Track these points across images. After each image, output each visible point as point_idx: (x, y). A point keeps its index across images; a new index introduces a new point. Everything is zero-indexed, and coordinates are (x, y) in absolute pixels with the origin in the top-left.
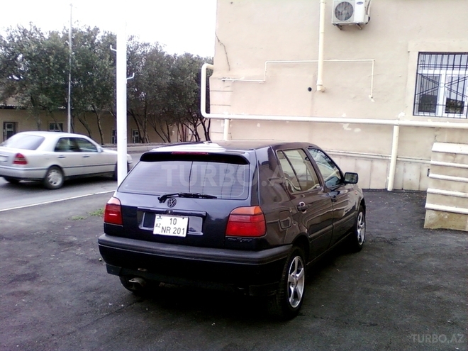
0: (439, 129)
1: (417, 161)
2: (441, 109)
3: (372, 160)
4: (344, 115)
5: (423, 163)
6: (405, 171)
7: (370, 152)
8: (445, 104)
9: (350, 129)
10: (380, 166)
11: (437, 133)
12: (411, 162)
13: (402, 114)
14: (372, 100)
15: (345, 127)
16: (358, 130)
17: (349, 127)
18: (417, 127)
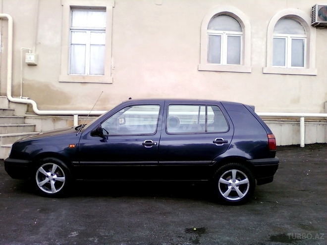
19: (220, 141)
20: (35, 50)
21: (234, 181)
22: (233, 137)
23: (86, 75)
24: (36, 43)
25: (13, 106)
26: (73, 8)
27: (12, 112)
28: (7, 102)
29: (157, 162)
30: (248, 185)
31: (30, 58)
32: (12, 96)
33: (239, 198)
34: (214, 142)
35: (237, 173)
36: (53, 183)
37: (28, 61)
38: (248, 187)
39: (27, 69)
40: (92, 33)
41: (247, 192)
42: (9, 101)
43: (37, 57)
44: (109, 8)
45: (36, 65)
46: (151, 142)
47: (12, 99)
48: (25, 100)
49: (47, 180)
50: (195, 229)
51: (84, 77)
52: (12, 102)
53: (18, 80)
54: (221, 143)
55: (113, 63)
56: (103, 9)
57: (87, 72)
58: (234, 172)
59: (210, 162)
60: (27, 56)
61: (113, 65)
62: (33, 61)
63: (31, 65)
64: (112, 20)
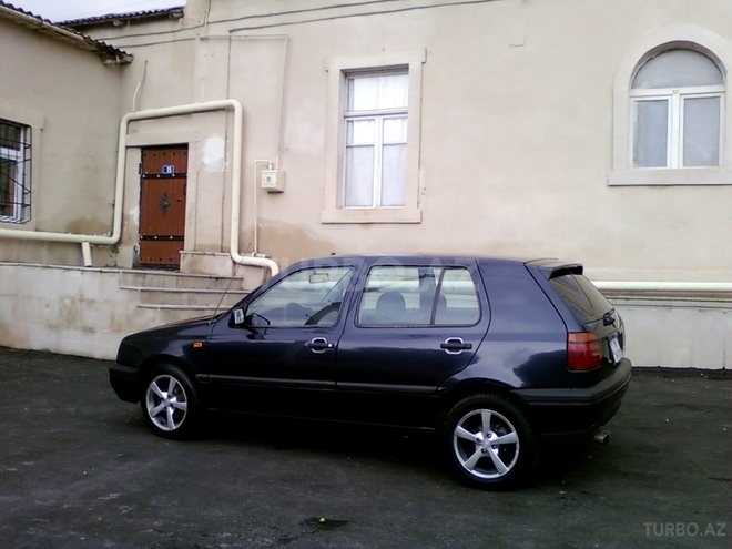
19: (455, 345)
20: (280, 163)
21: (488, 436)
22: (484, 337)
23: (374, 207)
24: (282, 149)
25: (241, 272)
26: (348, 74)
27: (237, 282)
28: (230, 263)
29: (333, 383)
30: (518, 446)
31: (269, 179)
32: (239, 252)
33: (497, 475)
34: (442, 347)
35: (493, 417)
36: (171, 411)
37: (265, 185)
38: (517, 452)
39: (267, 199)
40: (386, 122)
41: (514, 462)
42: (234, 263)
43: (283, 177)
44: (414, 66)
45: (281, 192)
46: (323, 341)
47: (238, 258)
48: (261, 260)
49: (162, 406)
50: (322, 520)
51: (366, 212)
52: (240, 264)
53: (251, 222)
54: (457, 349)
55: (421, 181)
56: (402, 69)
57: (376, 201)
58: (486, 414)
59: (435, 388)
60: (264, 177)
61: (422, 186)
62: (274, 185)
63: (273, 192)
64: (422, 90)
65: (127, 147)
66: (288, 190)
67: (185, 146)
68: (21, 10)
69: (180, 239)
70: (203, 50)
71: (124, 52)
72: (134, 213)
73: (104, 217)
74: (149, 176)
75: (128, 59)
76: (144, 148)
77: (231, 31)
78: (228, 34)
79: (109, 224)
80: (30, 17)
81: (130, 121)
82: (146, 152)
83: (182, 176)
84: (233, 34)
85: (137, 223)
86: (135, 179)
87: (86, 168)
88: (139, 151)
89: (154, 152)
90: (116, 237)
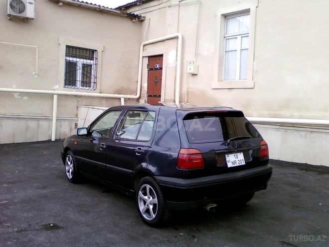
0: (80, 96)
1: (69, 118)
2: (79, 84)
3: (38, 120)
4: (14, 86)
5: (73, 120)
6: (61, 126)
7: (35, 114)
8: (81, 80)
9: (20, 97)
10: (44, 124)
11: (79, 99)
12: (65, 120)
13: (57, 87)
14: (36, 76)
15: (16, 95)
16: (26, 98)
17: (19, 95)
18: (66, 95)
20: (196, 61)
23: (236, 80)
30: (157, 205)
33: (151, 219)
37: (190, 71)
38: (157, 208)
41: (156, 213)
43: (197, 67)
44: (253, 9)
45: (196, 75)
50: (51, 225)
51: (232, 83)
55: (255, 66)
57: (237, 78)
60: (189, 68)
61: (255, 69)
62: (192, 71)
63: (194, 75)
64: (256, 21)
65: (143, 57)
66: (200, 74)
67: (162, 55)
68: (91, 4)
69: (160, 96)
70: (169, 11)
71: (141, 16)
72: (145, 85)
73: (133, 87)
74: (151, 69)
75: (143, 19)
76: (149, 57)
77: (180, 2)
78: (178, 3)
79: (135, 90)
80: (95, 6)
81: (144, 45)
82: (150, 59)
83: (161, 69)
84: (181, 3)
85: (146, 90)
86: (146, 70)
87: (124, 66)
88: (148, 58)
89: (153, 58)
90: (138, 96)
